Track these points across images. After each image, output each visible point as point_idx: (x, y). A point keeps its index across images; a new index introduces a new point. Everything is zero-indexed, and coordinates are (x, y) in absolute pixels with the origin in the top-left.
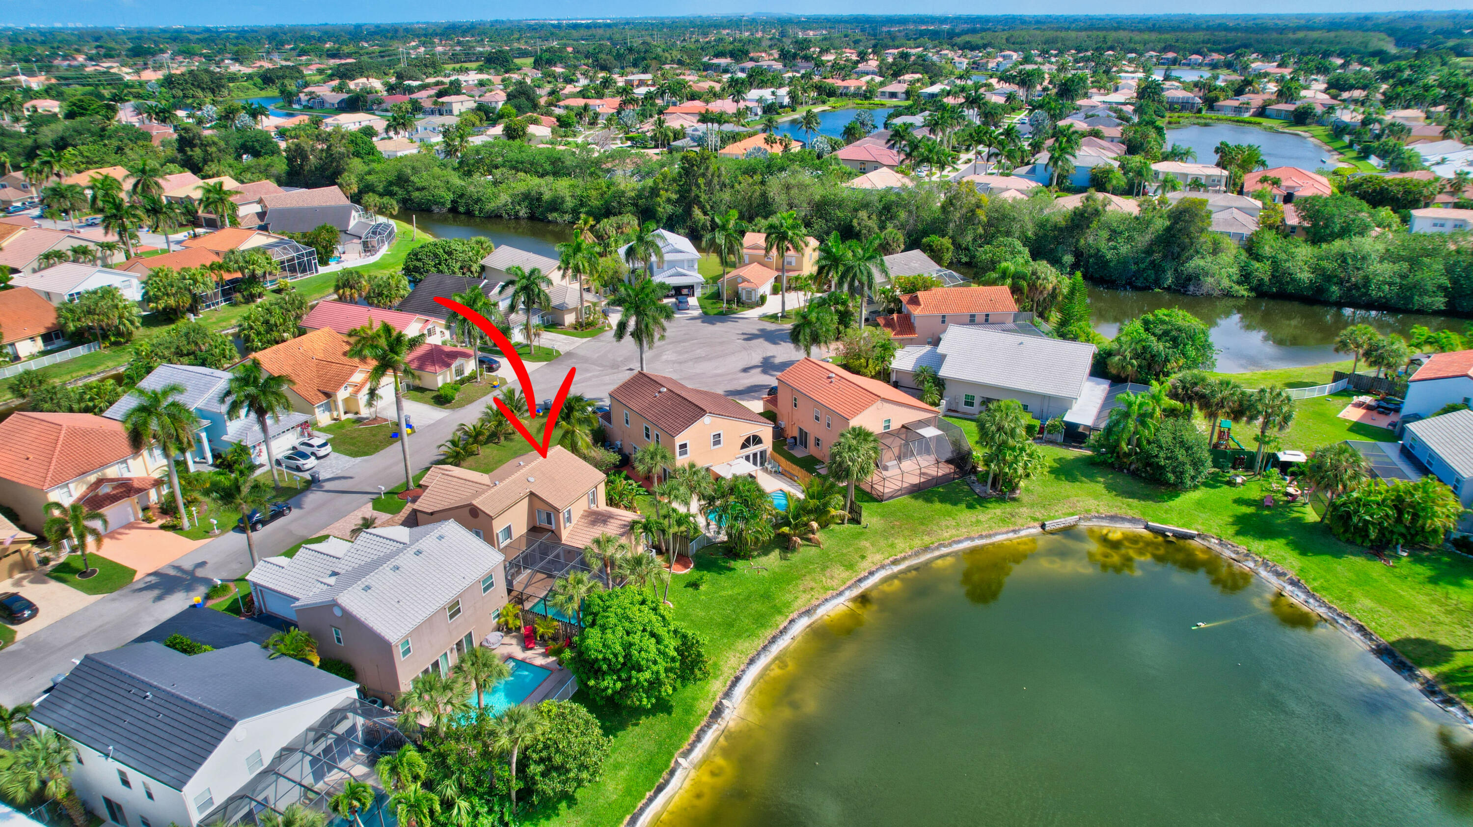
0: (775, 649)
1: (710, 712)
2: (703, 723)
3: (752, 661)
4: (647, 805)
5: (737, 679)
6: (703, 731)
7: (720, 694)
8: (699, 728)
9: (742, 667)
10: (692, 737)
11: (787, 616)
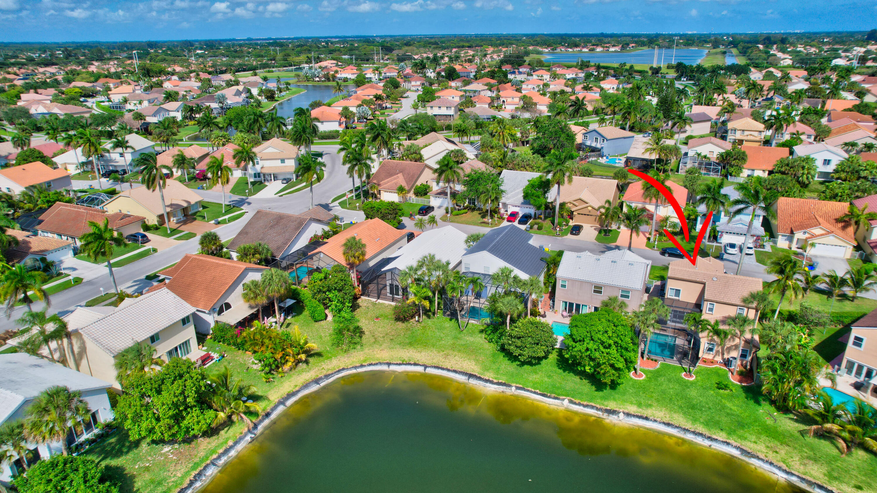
0: (689, 437)
1: (608, 408)
2: (598, 406)
3: (668, 424)
4: (531, 392)
5: (647, 418)
6: (592, 407)
7: (626, 411)
8: (594, 405)
9: (658, 420)
10: (585, 403)
11: (728, 438)
